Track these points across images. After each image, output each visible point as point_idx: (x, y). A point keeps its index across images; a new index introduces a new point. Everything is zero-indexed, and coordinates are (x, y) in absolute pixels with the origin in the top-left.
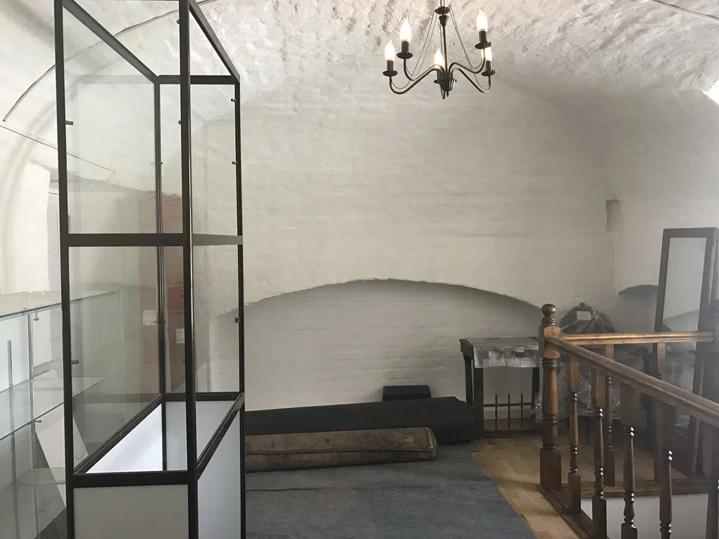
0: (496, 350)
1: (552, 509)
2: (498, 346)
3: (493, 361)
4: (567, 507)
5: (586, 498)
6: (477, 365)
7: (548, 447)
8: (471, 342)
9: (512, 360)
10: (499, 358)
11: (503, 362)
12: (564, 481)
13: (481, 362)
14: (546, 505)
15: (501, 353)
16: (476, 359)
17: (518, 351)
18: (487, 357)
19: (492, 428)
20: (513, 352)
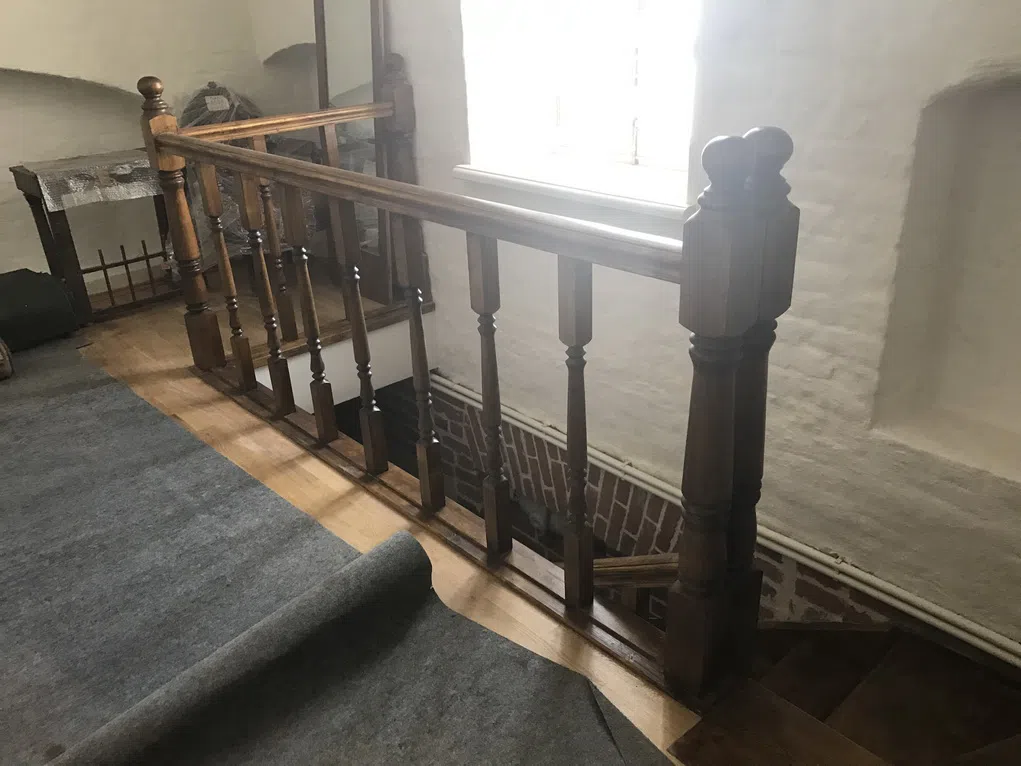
0: (80, 176)
1: (216, 394)
2: (82, 167)
3: (79, 196)
4: (237, 384)
5: (260, 366)
6: (51, 205)
7: (195, 309)
8: (31, 170)
9: (113, 188)
10: (89, 188)
11: (96, 195)
12: (228, 352)
13: (57, 200)
14: (208, 391)
15: (90, 180)
16: (46, 196)
17: (120, 172)
18: (68, 190)
19: (106, 305)
20: (112, 176)
